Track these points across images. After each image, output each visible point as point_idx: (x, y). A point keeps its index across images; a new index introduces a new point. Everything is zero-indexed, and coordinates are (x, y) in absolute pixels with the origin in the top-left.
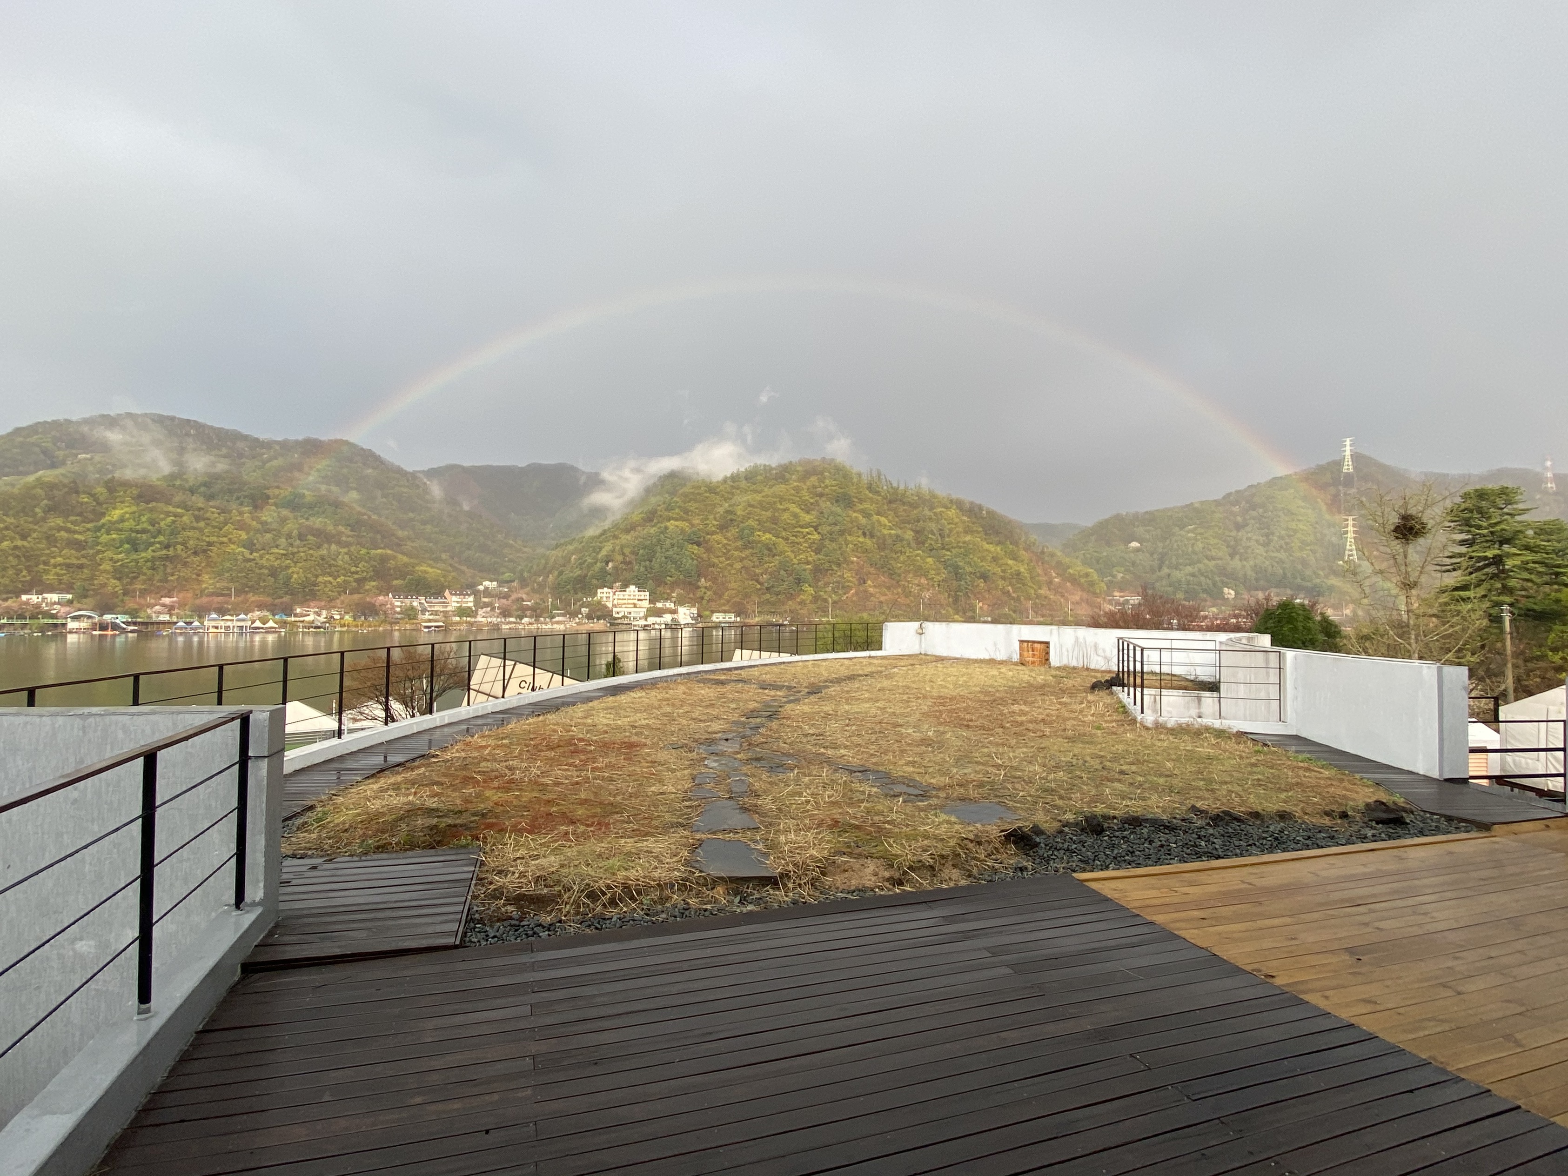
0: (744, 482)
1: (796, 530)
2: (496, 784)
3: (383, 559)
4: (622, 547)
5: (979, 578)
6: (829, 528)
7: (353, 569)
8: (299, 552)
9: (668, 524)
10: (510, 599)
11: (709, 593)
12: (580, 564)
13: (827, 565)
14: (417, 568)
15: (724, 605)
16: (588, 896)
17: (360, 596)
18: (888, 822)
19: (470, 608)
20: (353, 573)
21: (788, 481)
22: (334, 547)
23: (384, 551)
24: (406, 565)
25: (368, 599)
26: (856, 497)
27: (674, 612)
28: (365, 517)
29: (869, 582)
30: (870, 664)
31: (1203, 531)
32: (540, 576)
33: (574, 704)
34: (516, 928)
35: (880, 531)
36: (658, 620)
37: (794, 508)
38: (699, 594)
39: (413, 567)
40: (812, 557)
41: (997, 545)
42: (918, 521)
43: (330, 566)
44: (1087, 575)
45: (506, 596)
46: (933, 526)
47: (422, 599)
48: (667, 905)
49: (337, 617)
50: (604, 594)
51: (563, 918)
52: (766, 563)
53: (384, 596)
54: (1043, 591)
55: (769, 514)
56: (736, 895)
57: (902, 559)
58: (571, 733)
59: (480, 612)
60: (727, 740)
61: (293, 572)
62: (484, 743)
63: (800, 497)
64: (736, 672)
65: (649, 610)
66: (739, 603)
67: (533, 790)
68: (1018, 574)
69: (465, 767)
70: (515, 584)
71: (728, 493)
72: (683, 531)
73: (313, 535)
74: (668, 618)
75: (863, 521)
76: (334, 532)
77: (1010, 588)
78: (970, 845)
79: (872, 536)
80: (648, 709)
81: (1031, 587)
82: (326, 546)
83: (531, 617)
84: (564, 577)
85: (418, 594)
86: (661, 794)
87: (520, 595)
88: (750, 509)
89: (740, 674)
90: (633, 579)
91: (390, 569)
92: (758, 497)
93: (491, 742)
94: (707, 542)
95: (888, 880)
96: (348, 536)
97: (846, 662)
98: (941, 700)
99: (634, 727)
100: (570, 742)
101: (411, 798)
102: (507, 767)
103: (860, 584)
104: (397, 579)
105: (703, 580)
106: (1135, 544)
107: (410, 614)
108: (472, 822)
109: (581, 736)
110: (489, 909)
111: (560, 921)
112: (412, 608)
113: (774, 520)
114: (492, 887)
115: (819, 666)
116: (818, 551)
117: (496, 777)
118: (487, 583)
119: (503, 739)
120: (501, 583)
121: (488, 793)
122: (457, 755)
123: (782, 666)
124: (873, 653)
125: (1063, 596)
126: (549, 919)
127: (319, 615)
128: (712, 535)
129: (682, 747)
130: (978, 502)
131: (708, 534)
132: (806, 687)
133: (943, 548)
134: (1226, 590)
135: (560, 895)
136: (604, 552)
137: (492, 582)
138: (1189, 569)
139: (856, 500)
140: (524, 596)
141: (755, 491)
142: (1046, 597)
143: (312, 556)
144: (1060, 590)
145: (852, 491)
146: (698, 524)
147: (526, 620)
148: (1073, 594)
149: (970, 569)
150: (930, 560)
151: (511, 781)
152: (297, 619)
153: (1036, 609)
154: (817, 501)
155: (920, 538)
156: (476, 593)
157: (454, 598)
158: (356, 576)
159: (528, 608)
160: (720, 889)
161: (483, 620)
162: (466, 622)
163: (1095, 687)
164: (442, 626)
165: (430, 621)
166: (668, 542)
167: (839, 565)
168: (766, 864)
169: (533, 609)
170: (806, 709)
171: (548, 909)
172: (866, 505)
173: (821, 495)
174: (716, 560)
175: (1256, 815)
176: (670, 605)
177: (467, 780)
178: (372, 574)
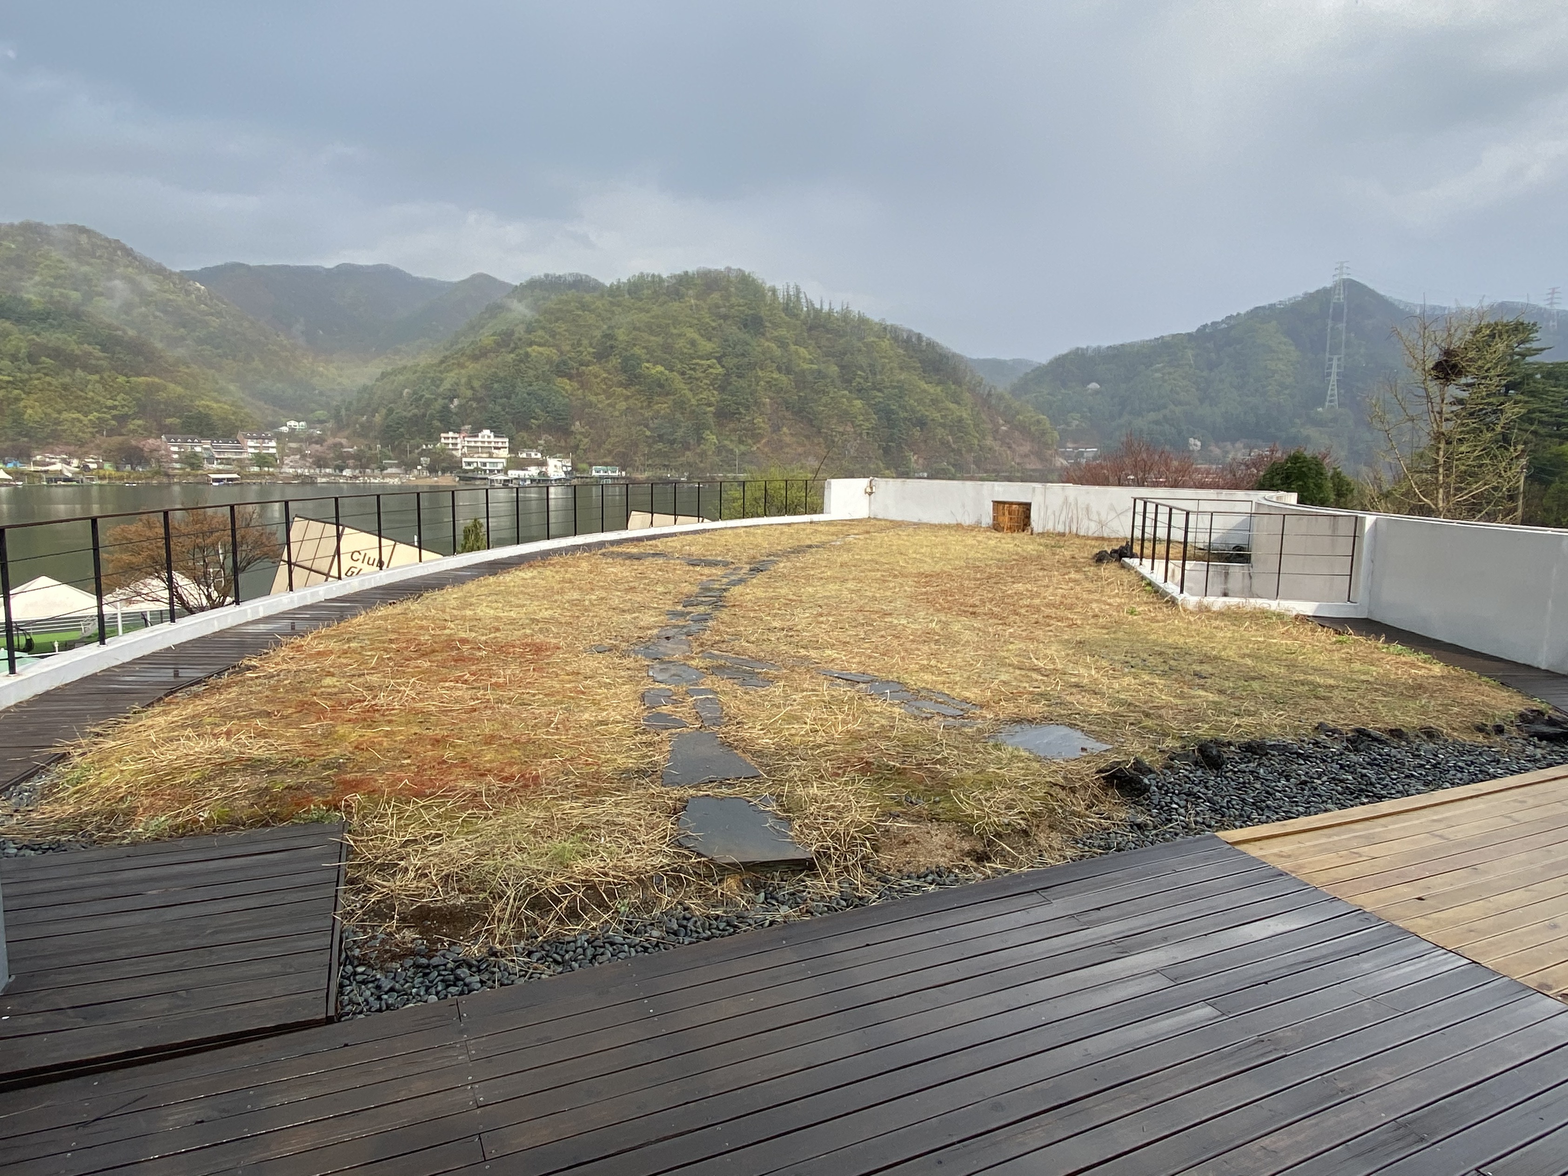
0: (627, 296)
1: (694, 361)
2: (351, 713)
3: (152, 389)
4: (470, 378)
5: (915, 426)
6: (736, 360)
7: (110, 403)
8: (31, 379)
9: (529, 350)
10: (325, 444)
11: (586, 440)
12: (417, 400)
13: (734, 406)
14: (197, 403)
15: (605, 456)
16: (532, 906)
17: (121, 438)
18: (938, 762)
19: (272, 455)
20: (110, 408)
21: (682, 297)
22: (79, 372)
23: (149, 379)
24: (180, 397)
25: (134, 443)
26: (770, 321)
27: (543, 464)
28: (120, 333)
29: (785, 429)
30: (816, 531)
31: (1172, 370)
32: (363, 415)
33: (441, 587)
34: (424, 970)
35: (799, 365)
36: (522, 473)
37: (692, 334)
38: (572, 442)
39: (191, 401)
40: (714, 396)
41: (938, 384)
42: (845, 354)
43: (77, 397)
44: (1039, 422)
45: (320, 441)
46: (863, 360)
47: (207, 444)
48: (656, 912)
49: (93, 466)
50: (448, 438)
51: (498, 947)
52: (657, 403)
53: (156, 438)
54: (989, 442)
55: (660, 340)
56: (757, 890)
57: (823, 400)
58: (447, 631)
59: (287, 461)
60: (668, 638)
61: (26, 407)
62: (321, 648)
63: (699, 319)
64: (650, 542)
65: (509, 460)
66: (624, 454)
67: (409, 722)
68: (960, 420)
69: (297, 688)
70: (329, 425)
71: (606, 311)
72: (549, 361)
73: (48, 356)
74: (533, 471)
75: (778, 352)
76: (77, 352)
77: (950, 437)
78: (1062, 794)
79: (788, 371)
80: (549, 594)
81: (976, 437)
82: (68, 371)
83: (354, 468)
84: (394, 416)
85: (203, 436)
86: (601, 723)
87: (338, 440)
88: (634, 333)
89: (657, 546)
90: (486, 421)
91: (159, 403)
92: (644, 316)
93: (332, 645)
94: (580, 375)
95: (968, 854)
96: (99, 359)
97: (786, 529)
98: (927, 578)
99: (533, 620)
100: (449, 644)
101: (222, 742)
102: (363, 685)
103: (774, 432)
104: (170, 416)
105: (578, 423)
106: (1094, 386)
107: (192, 461)
108: (323, 779)
109: (463, 635)
110: (374, 937)
111: (494, 954)
112: (195, 454)
113: (667, 348)
114: (373, 898)
115: (754, 535)
116: (722, 389)
117: (351, 703)
118: (292, 423)
119: (349, 640)
120: (311, 423)
121: (341, 730)
122: (285, 666)
123: (707, 535)
124: (816, 517)
125: (1010, 448)
126: (475, 949)
127: (69, 464)
128: (587, 366)
129: (610, 650)
130: (917, 330)
131: (582, 365)
132: (746, 563)
133: (875, 388)
134: (1192, 441)
135: (487, 907)
136: (447, 385)
137: (299, 422)
138: (1152, 416)
139: (768, 324)
140: (344, 441)
141: (641, 310)
142: (990, 449)
143: (50, 384)
144: (1007, 440)
145: (764, 312)
146: (569, 352)
147: (347, 472)
148: (1022, 445)
149: (906, 414)
150: (858, 403)
151: (373, 709)
152: (40, 468)
153: (977, 462)
154: (720, 325)
155: (847, 376)
156: (279, 437)
157: (250, 443)
158: (114, 412)
159: (350, 456)
160: (731, 883)
161: (291, 471)
162: (269, 474)
163: (1100, 558)
164: (236, 479)
165: (219, 472)
166: (531, 373)
167: (748, 408)
168: (788, 837)
169: (358, 457)
170: (760, 593)
171: (472, 931)
172: (783, 332)
173: (725, 317)
174: (593, 399)
175: (1397, 733)
176: (536, 455)
177: (306, 708)
178: (136, 409)
